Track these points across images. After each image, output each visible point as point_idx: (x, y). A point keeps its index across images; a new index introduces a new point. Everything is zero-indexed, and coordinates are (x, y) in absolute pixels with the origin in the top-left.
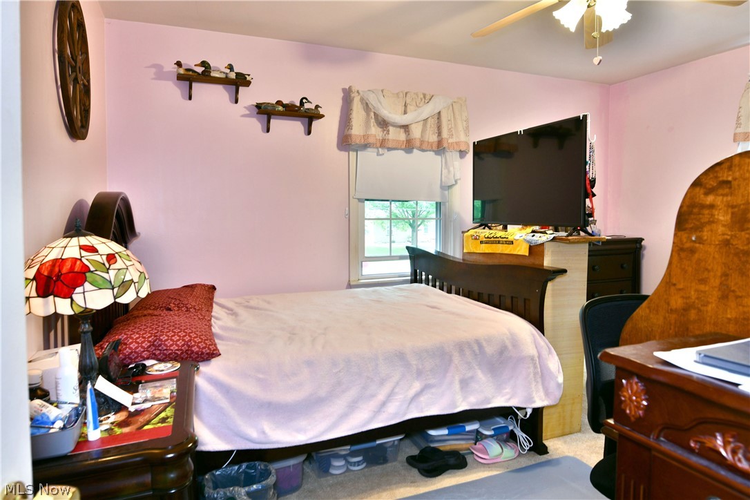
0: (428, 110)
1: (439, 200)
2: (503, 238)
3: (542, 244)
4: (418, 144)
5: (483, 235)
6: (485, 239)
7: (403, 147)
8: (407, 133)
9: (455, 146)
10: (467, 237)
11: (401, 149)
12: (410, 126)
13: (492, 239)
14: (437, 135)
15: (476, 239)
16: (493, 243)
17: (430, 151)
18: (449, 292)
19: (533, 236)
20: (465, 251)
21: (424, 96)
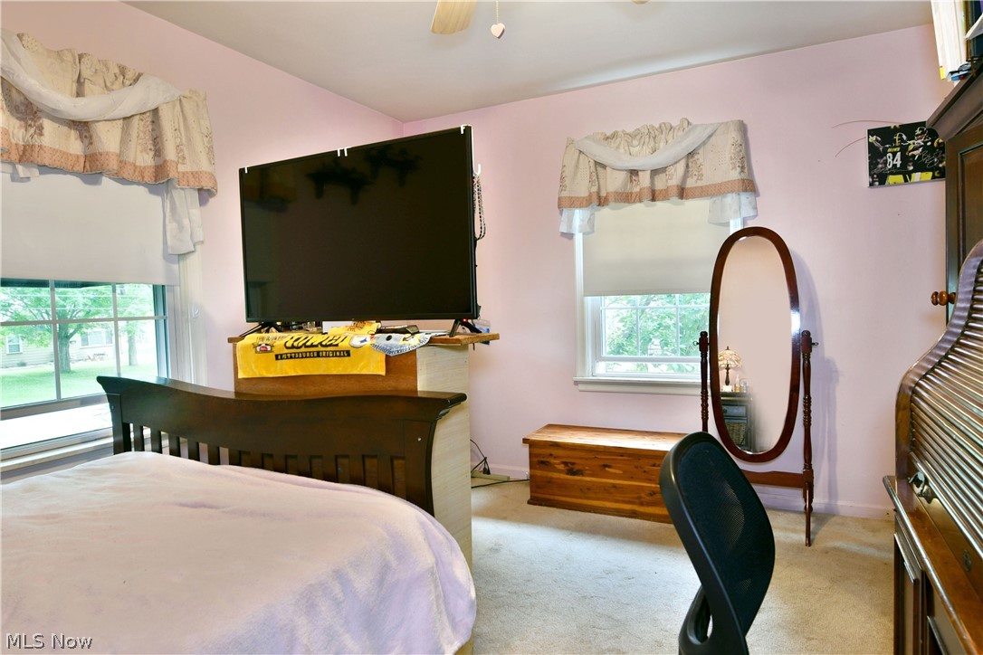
0: (132, 100)
1: (160, 282)
2: (326, 346)
3: (413, 353)
4: (113, 164)
5: (280, 343)
6: (286, 351)
7: (79, 168)
8: (86, 141)
9: (191, 179)
10: (245, 348)
11: (73, 173)
12: (93, 126)
13: (303, 349)
14: (152, 154)
15: (266, 351)
16: (304, 356)
17: (138, 183)
18: (215, 460)
19: (389, 338)
20: (241, 376)
21: (123, 71)
